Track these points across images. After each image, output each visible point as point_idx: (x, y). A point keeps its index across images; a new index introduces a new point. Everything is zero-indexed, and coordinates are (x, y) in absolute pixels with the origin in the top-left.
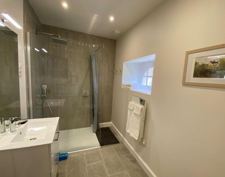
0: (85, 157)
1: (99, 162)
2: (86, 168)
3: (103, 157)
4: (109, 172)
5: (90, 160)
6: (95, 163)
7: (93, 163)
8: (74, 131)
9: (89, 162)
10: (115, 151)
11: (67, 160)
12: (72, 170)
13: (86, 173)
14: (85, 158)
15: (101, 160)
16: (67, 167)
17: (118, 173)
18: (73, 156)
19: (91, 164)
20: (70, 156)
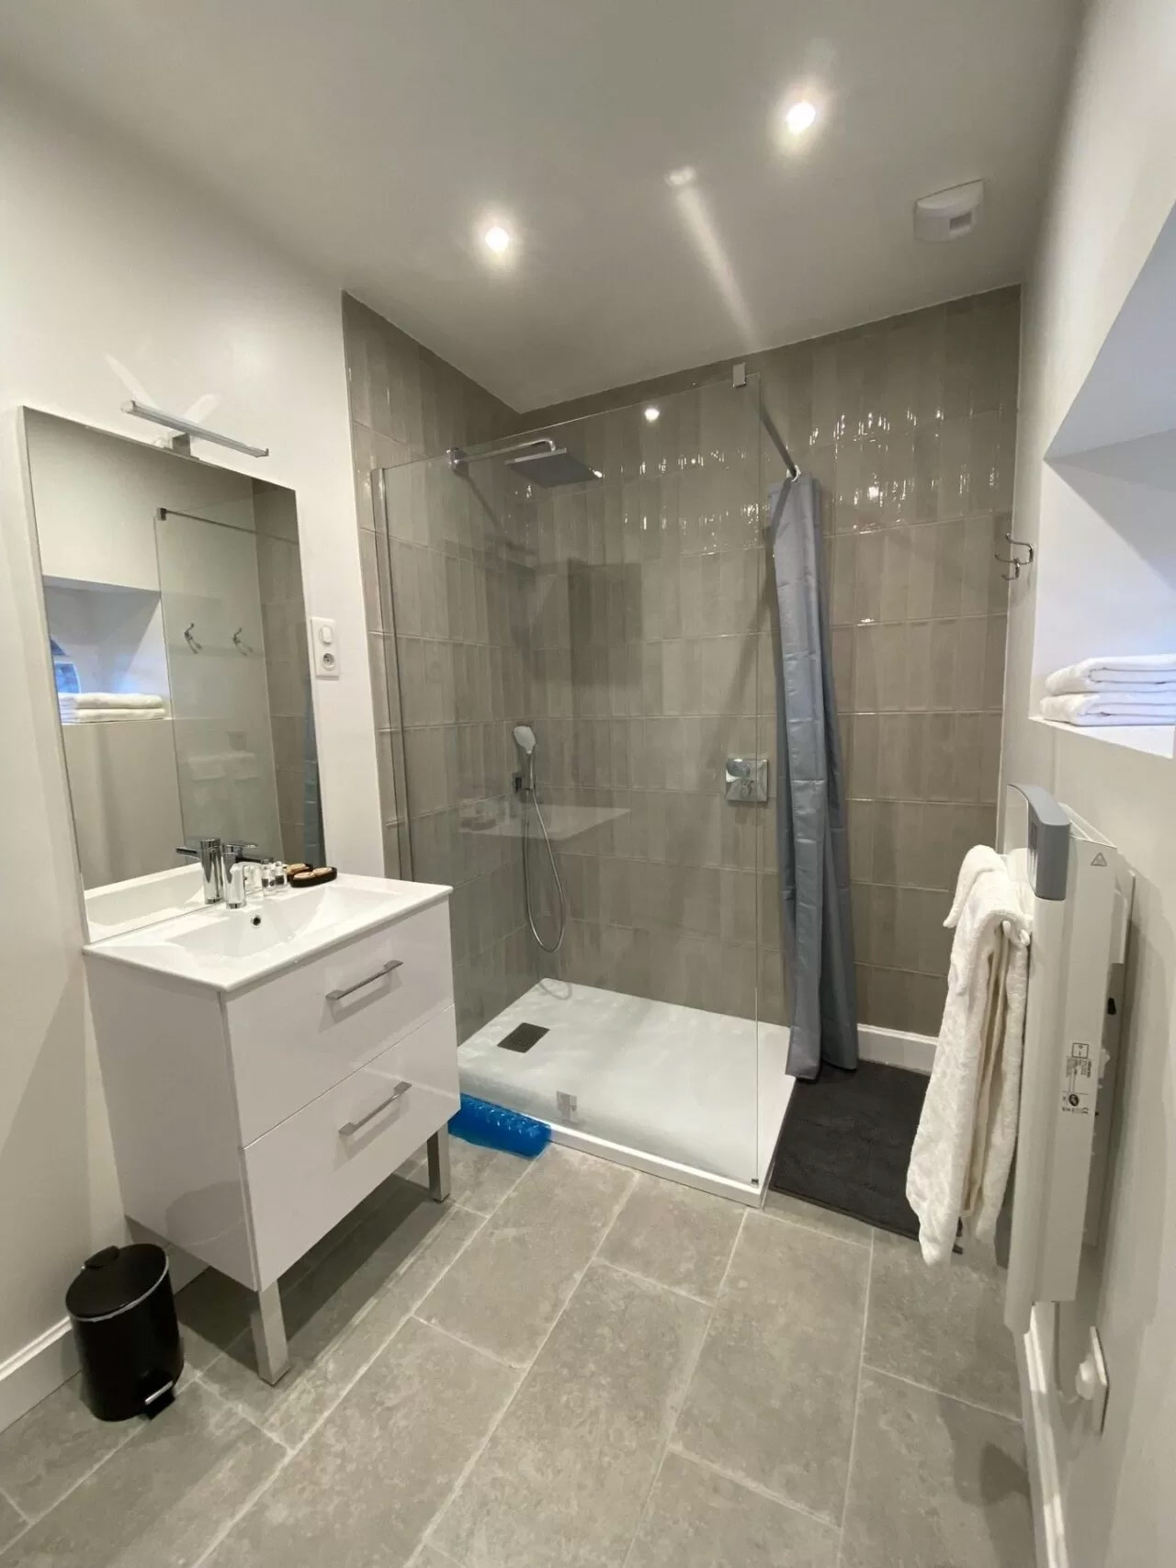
0: (624, 1200)
1: (677, 1290)
2: (578, 1277)
3: (733, 1282)
4: (686, 1419)
5: (638, 1242)
6: (650, 1283)
7: (636, 1275)
8: (676, 1020)
9: (618, 1250)
10: (866, 1300)
11: (532, 1166)
12: (511, 1232)
13: (556, 1306)
14: (617, 1209)
15: (701, 1293)
16: (502, 1200)
17: (751, 1485)
18: (573, 1156)
19: (622, 1271)
20: (559, 1148)
